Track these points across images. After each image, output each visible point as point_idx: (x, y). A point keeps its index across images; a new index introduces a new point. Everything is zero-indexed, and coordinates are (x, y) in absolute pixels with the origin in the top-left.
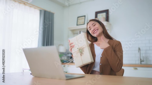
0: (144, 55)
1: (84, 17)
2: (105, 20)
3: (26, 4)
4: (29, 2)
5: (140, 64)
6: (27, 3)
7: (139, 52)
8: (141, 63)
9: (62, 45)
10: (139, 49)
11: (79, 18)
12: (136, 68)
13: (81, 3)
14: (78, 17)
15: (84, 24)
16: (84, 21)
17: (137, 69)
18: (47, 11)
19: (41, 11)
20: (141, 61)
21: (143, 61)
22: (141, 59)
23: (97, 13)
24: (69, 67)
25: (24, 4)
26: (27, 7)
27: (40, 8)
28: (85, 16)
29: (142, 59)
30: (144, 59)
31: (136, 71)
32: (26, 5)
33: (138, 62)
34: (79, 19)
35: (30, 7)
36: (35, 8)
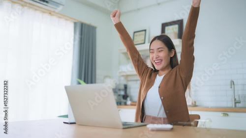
0: (240, 93)
1: (144, 32)
2: (177, 37)
3: (52, 13)
4: (57, 11)
5: (233, 106)
6: (54, 12)
7: (231, 87)
8: (235, 106)
9: (110, 77)
10: (232, 83)
11: (136, 34)
12: (226, 114)
13: (139, 9)
14: (135, 32)
15: (144, 43)
16: (143, 38)
17: (228, 115)
18: (85, 24)
19: (75, 24)
20: (236, 103)
21: (240, 103)
22: (235, 100)
23: (164, 26)
24: (120, 111)
25: (50, 13)
26: (55, 19)
27: (74, 19)
28: (145, 30)
29: (237, 99)
30: (241, 100)
31: (226, 118)
32: (52, 15)
33: (231, 104)
34: (136, 36)
35: (60, 17)
36: (66, 20)
